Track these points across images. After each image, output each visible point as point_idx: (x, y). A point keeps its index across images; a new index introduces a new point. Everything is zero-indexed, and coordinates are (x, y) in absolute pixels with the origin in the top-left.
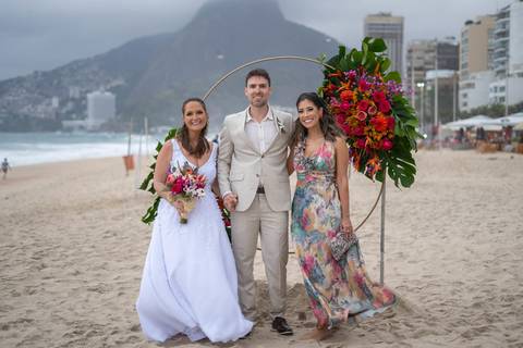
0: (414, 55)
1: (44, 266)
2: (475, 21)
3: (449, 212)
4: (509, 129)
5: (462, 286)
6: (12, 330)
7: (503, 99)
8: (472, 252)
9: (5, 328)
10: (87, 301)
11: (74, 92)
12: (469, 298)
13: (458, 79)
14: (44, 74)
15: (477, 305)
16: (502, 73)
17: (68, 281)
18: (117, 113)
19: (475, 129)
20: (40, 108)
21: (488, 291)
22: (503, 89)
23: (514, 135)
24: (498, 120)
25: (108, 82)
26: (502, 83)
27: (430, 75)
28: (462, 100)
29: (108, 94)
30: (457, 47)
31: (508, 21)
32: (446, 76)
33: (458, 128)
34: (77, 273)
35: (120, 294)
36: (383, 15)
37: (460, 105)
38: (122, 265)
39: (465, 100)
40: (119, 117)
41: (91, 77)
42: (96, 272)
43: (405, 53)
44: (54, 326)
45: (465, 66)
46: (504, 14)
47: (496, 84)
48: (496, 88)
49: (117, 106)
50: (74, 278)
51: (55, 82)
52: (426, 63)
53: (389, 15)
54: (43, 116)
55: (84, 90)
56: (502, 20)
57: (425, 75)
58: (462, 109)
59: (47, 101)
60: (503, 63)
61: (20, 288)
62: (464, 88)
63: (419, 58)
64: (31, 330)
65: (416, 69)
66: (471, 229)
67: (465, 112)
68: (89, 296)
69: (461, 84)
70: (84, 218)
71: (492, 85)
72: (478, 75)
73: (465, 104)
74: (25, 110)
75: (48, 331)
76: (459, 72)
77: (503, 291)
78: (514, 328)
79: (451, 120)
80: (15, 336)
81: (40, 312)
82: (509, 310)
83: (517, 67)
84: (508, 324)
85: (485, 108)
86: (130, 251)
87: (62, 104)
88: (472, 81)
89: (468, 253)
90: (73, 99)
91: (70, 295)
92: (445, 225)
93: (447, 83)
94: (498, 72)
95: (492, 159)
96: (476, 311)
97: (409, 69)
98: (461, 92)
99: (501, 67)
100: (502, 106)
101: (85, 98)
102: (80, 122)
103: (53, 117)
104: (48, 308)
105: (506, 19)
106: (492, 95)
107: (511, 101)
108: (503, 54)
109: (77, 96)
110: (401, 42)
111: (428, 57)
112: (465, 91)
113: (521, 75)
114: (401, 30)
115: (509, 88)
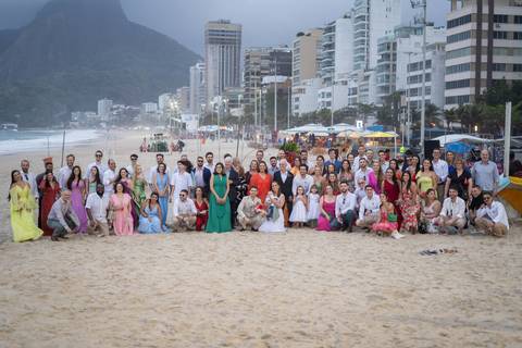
0: (252, 61)
2: (306, 33)
7: (329, 104)
13: (290, 84)
16: (329, 81)
22: (329, 95)
26: (328, 90)
27: (266, 79)
28: (294, 104)
30: (290, 54)
31: (334, 35)
36: (222, 22)
37: (293, 108)
39: (297, 103)
43: (242, 59)
45: (297, 72)
46: (330, 29)
47: (323, 90)
48: (323, 94)
52: (262, 69)
53: (228, 23)
56: (329, 34)
57: (262, 80)
58: (295, 112)
60: (330, 72)
62: (295, 93)
63: (255, 64)
67: (297, 116)
69: (294, 89)
71: (320, 92)
72: (308, 81)
73: (297, 107)
76: (292, 78)
79: (287, 128)
83: (342, 76)
88: (302, 87)
93: (280, 87)
94: (326, 80)
97: (247, 74)
98: (294, 96)
99: (328, 75)
100: (329, 110)
105: (332, 33)
106: (320, 100)
107: (336, 107)
108: (330, 64)
110: (239, 48)
111: (266, 63)
112: (296, 96)
113: (345, 83)
114: (240, 36)
115: (335, 95)
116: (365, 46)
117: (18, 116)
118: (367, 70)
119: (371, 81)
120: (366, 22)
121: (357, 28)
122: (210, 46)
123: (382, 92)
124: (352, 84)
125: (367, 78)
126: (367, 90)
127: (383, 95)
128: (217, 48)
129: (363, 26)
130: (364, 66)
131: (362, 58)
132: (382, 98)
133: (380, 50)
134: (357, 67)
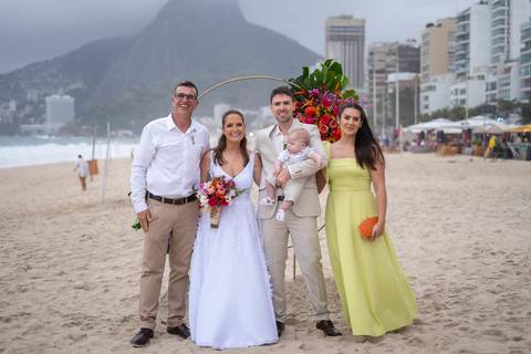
0: (376, 58)
1: (29, 268)
2: (436, 24)
3: (407, 213)
4: (468, 132)
5: (416, 281)
6: (14, 323)
7: (463, 101)
8: (426, 251)
9: (8, 320)
10: (76, 297)
11: (32, 95)
12: (421, 290)
13: (419, 81)
15: (427, 296)
16: (463, 76)
17: (55, 280)
18: (76, 117)
19: (435, 132)
21: (437, 285)
22: (463, 92)
23: (473, 138)
24: (458, 124)
25: (68, 84)
26: (461, 86)
27: (392, 77)
28: (423, 103)
29: (67, 97)
30: (418, 50)
31: (468, 24)
32: (407, 79)
33: (419, 131)
34: (62, 273)
35: (106, 291)
36: (345, 17)
37: (422, 107)
38: (102, 265)
39: (426, 103)
40: (78, 121)
41: (49, 79)
42: (80, 272)
43: (366, 55)
44: (52, 318)
45: (426, 68)
46: (464, 17)
47: (456, 87)
48: (456, 90)
49: (76, 110)
50: (59, 278)
51: (12, 85)
52: (388, 66)
53: (350, 18)
55: (42, 93)
56: (462, 23)
57: (386, 78)
58: (423, 111)
59: (4, 105)
60: (463, 66)
61: (13, 287)
62: (424, 91)
63: (381, 61)
64: (32, 322)
65: (378, 72)
66: (427, 230)
67: (426, 115)
68: (77, 293)
69: (422, 86)
70: (55, 223)
71: (453, 88)
72: (439, 78)
73: (427, 107)
75: (49, 323)
76: (420, 75)
77: (451, 284)
78: (459, 314)
79: (413, 123)
80: (18, 327)
81: (36, 307)
82: (455, 299)
83: (478, 70)
84: (452, 311)
85: (445, 110)
86: (108, 253)
87: (20, 107)
88: (433, 84)
89: (422, 252)
90: (31, 103)
91: (59, 292)
92: (403, 226)
93: (408, 85)
94: (459, 75)
95: (451, 162)
96: (425, 301)
97: (371, 72)
98: (422, 95)
99: (462, 70)
100: (464, 109)
101: (43, 102)
102: (38, 126)
103: (11, 121)
104: (42, 303)
105: (466, 22)
106: (453, 97)
107: (471, 104)
108: (464, 56)
109: (35, 99)
110: (363, 45)
111: (389, 59)
112: (426, 94)
113: (482, 78)
114: (363, 32)
115: (469, 91)
116: (505, 35)
117: (133, 123)
118: (507, 61)
119: (513, 73)
120: (506, 8)
121: (495, 15)
122: (331, 43)
123: (526, 86)
124: (491, 79)
125: (508, 70)
126: (508, 84)
127: (528, 89)
128: (339, 45)
129: (502, 12)
130: (503, 58)
131: (502, 49)
132: (526, 92)
133: (523, 38)
134: (496, 59)
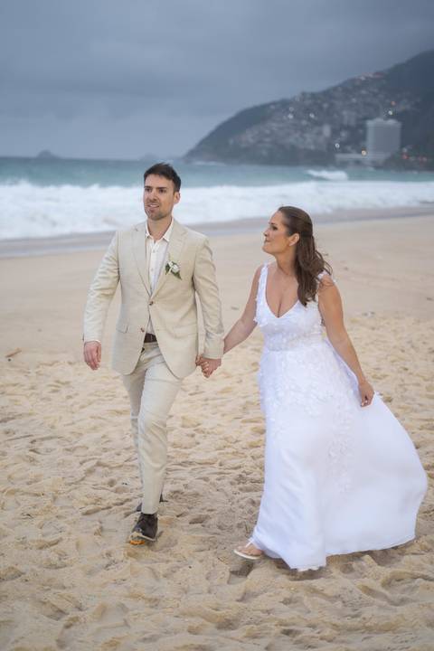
11: (349, 118)
14: (314, 96)
18: (402, 146)
20: (309, 137)
25: (392, 106)
29: (391, 122)
40: (405, 150)
41: (370, 100)
49: (402, 137)
51: (325, 106)
54: (312, 147)
55: (362, 116)
59: (316, 129)
74: (291, 140)
87: (335, 133)
90: (348, 128)
101: (363, 127)
102: (355, 156)
103: (325, 148)
109: (353, 123)
